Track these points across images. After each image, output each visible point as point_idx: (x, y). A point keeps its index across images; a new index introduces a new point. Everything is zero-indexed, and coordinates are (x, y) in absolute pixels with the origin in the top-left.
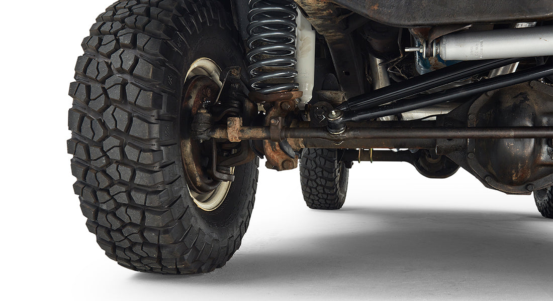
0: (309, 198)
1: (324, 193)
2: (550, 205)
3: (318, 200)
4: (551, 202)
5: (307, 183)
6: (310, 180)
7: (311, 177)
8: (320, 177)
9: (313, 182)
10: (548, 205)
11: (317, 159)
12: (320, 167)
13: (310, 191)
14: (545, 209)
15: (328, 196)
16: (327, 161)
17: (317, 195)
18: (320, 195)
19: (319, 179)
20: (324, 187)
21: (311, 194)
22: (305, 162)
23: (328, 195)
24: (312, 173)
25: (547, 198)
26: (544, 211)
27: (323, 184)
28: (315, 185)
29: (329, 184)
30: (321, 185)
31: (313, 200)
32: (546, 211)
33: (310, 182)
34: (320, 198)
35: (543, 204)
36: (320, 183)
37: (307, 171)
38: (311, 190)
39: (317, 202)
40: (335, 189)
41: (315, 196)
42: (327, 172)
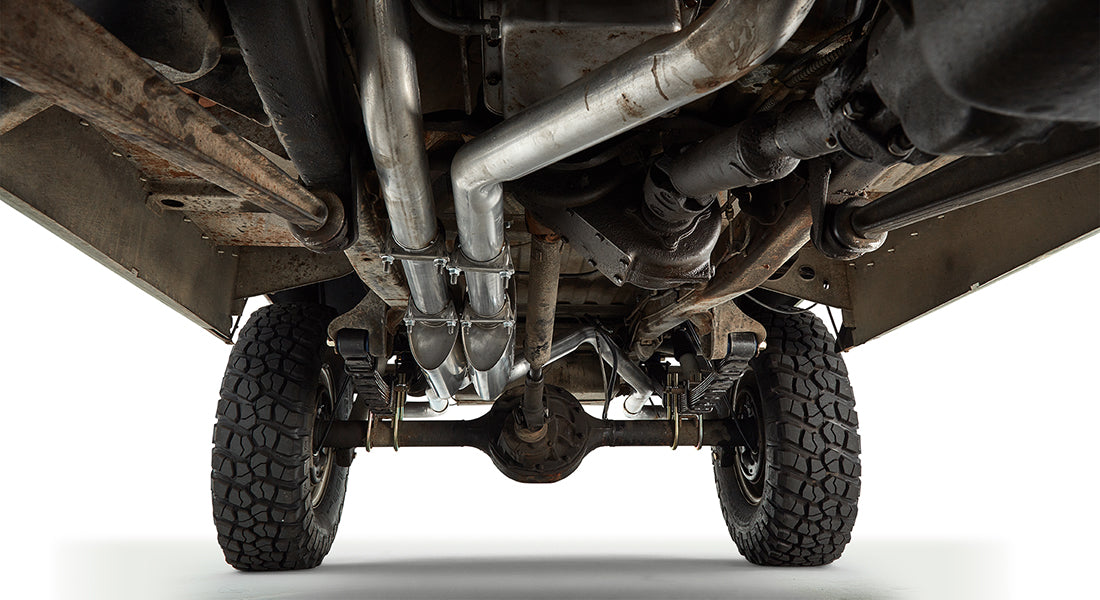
0: (230, 538)
1: (271, 520)
2: (771, 533)
3: (253, 543)
4: (773, 526)
5: (227, 496)
6: (236, 488)
7: (238, 480)
8: (263, 480)
9: (243, 493)
10: (766, 534)
11: (257, 433)
12: (264, 453)
13: (232, 519)
14: (760, 544)
15: (279, 531)
16: (282, 437)
17: (251, 529)
18: (258, 529)
19: (258, 483)
20: (271, 505)
21: (235, 526)
22: (225, 442)
23: (280, 526)
24: (242, 468)
25: (764, 518)
26: (758, 548)
27: (269, 496)
28: (247, 501)
29: (285, 497)
30: (263, 501)
31: (240, 544)
32: (761, 546)
33: (234, 492)
34: (258, 537)
35: (753, 532)
36: (259, 495)
37: (228, 463)
38: (236, 517)
39: (251, 548)
40: (299, 512)
41: (246, 533)
42: (282, 465)
